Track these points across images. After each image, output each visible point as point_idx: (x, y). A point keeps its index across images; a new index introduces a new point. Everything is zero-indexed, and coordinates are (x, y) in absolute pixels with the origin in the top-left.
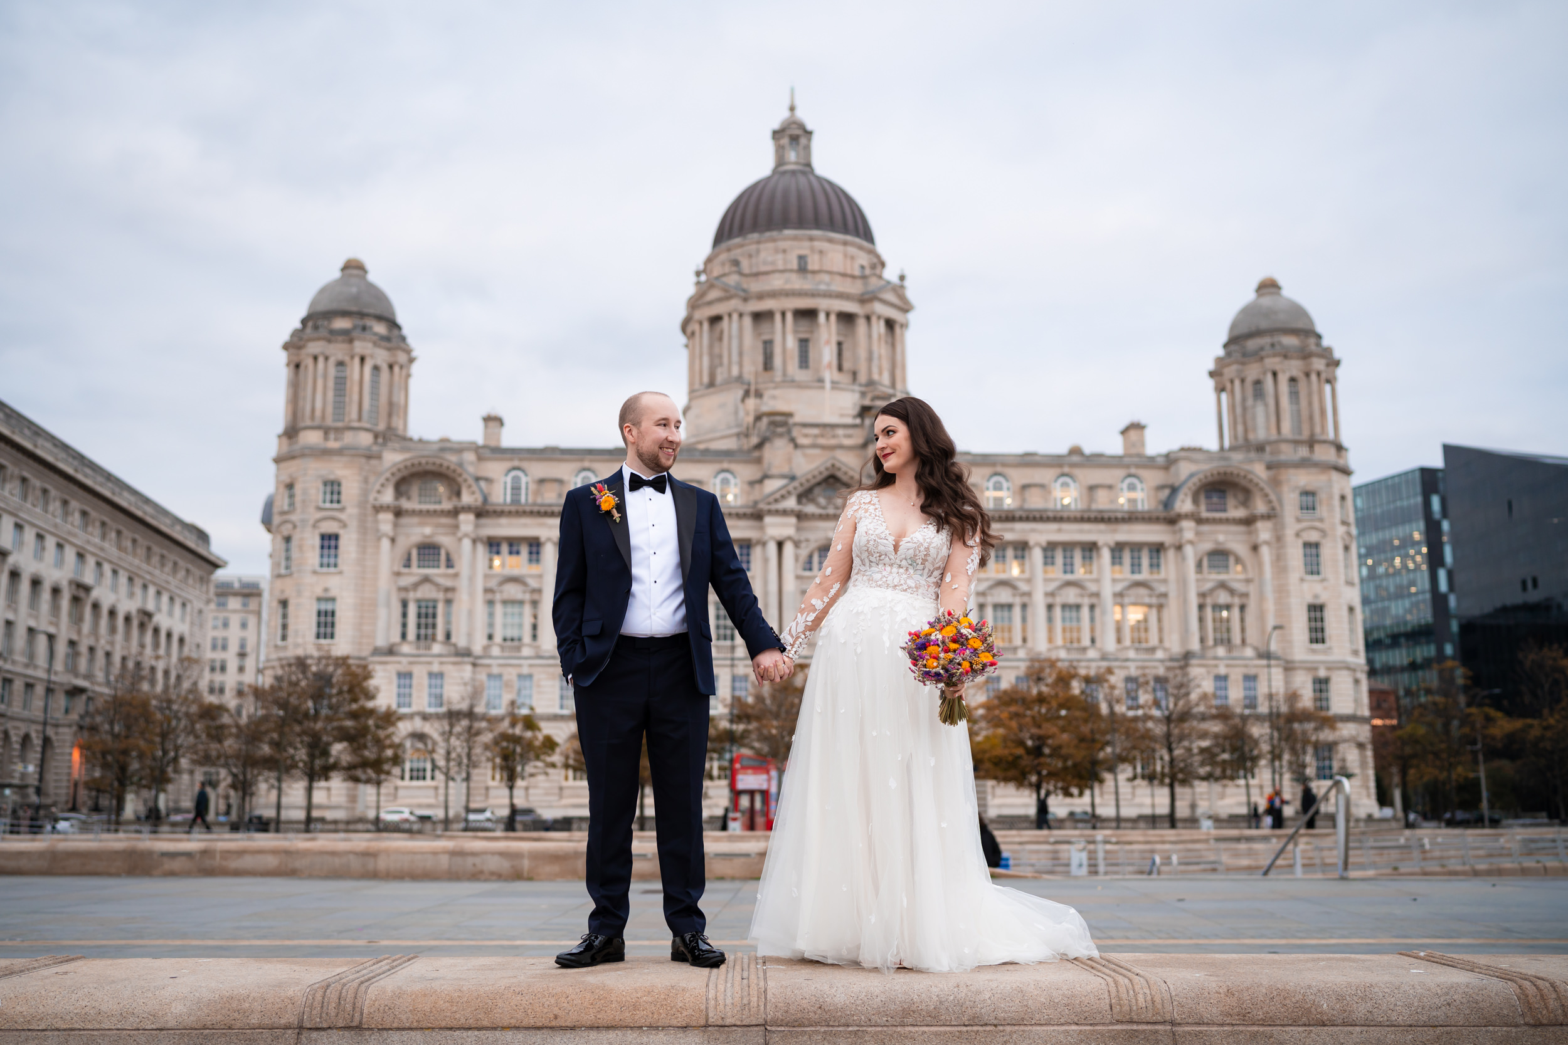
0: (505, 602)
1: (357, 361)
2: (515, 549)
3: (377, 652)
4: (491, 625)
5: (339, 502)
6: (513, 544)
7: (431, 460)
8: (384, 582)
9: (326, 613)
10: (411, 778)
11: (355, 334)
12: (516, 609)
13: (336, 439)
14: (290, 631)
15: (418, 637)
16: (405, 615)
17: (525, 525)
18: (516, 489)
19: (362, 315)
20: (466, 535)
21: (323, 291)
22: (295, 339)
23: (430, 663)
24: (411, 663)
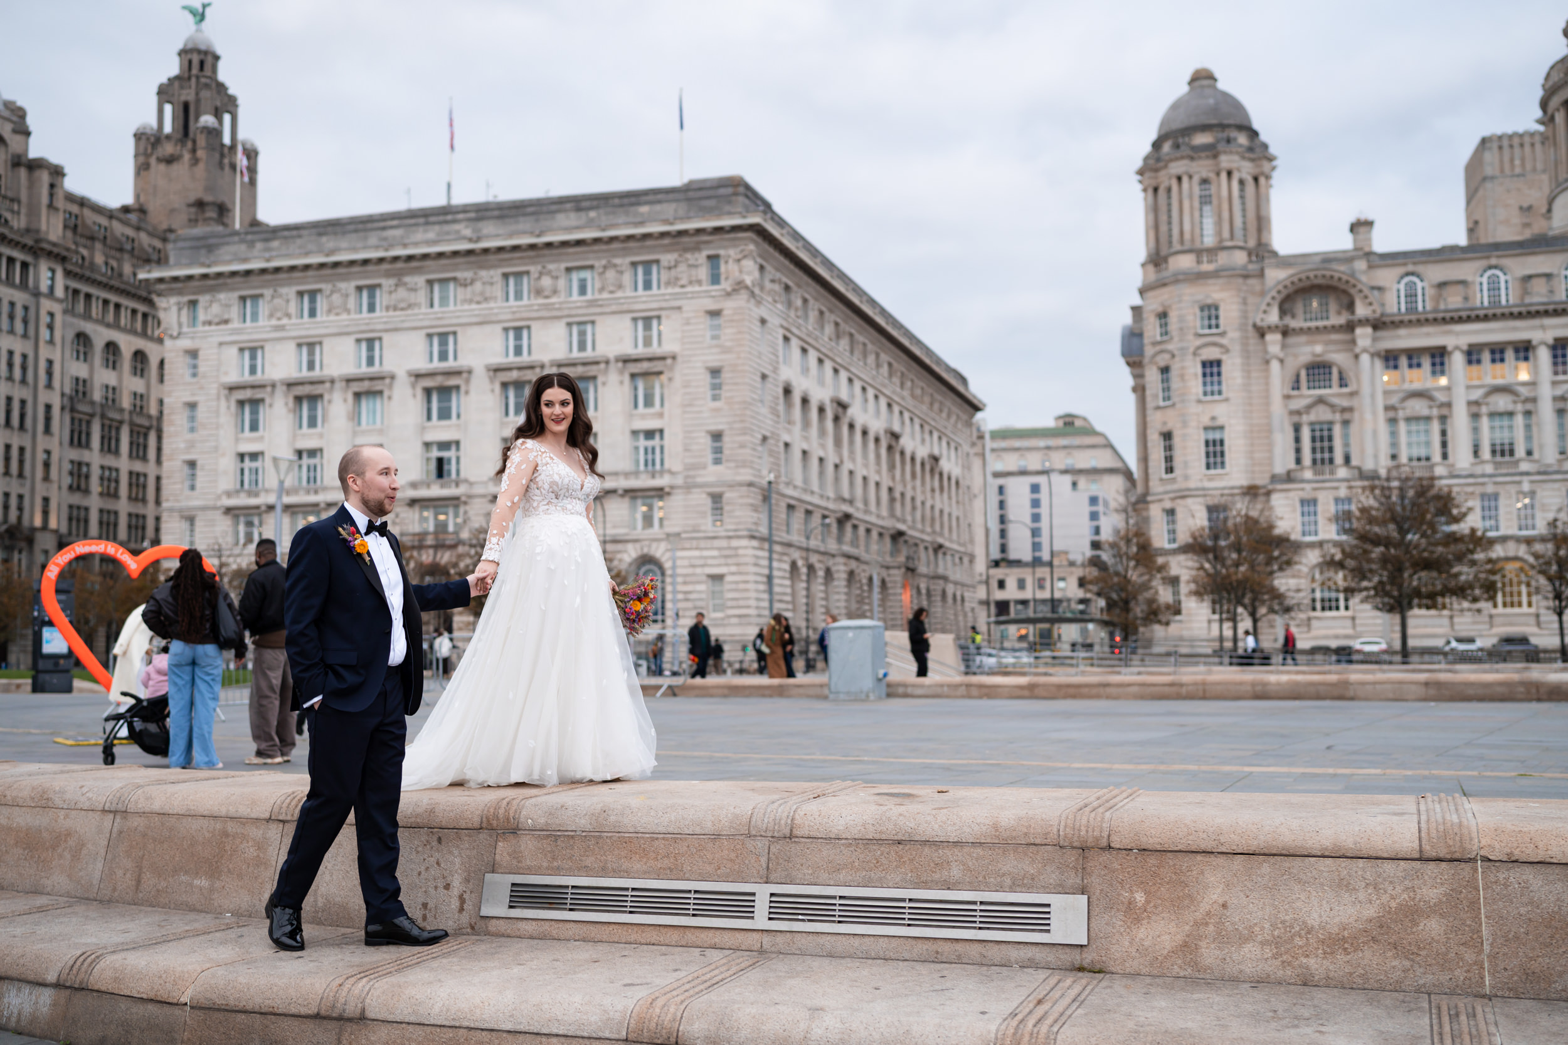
0: (1408, 420)
1: (1224, 175)
2: (1415, 361)
3: (1274, 478)
4: (1394, 444)
5: (1217, 326)
6: (1413, 356)
7: (1320, 273)
8: (1278, 407)
9: (1214, 442)
10: (1323, 609)
11: (1221, 147)
12: (1422, 426)
13: (1210, 262)
14: (1177, 463)
15: (1314, 461)
16: (1297, 440)
17: (1428, 335)
18: (1411, 296)
19: (1223, 127)
20: (1365, 350)
21: (1175, 107)
22: (1151, 162)
23: (1336, 488)
24: (1315, 489)
